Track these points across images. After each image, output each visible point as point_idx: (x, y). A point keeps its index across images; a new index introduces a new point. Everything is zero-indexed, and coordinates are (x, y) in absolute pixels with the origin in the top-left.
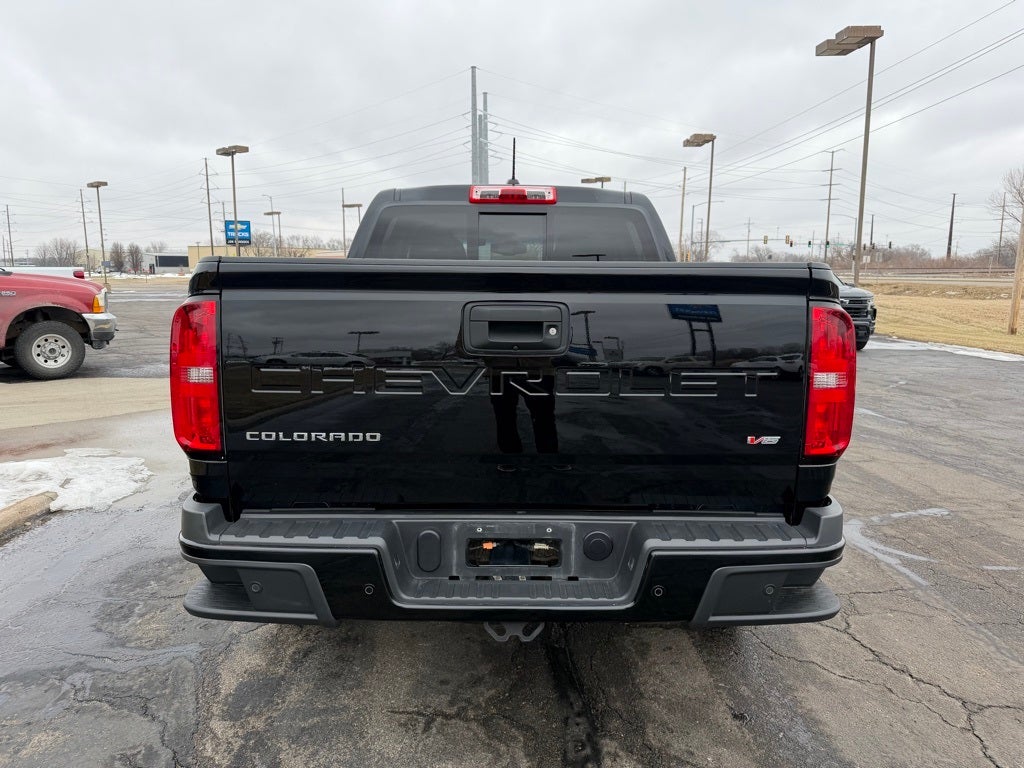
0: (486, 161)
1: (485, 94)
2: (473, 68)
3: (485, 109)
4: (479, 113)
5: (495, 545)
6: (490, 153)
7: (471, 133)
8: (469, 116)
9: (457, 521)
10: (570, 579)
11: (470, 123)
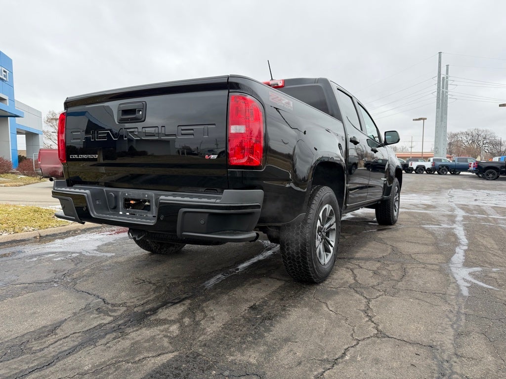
0: (446, 101)
1: (448, 66)
2: (440, 53)
3: (447, 74)
4: (442, 76)
5: (134, 202)
6: (449, 96)
7: (437, 88)
8: (436, 79)
9: (121, 191)
10: (154, 217)
11: (437, 82)
